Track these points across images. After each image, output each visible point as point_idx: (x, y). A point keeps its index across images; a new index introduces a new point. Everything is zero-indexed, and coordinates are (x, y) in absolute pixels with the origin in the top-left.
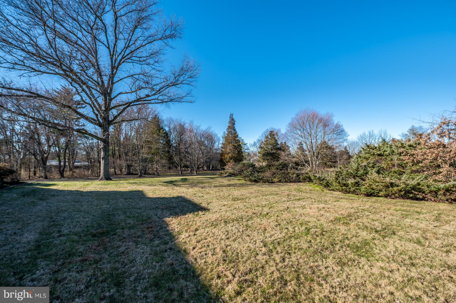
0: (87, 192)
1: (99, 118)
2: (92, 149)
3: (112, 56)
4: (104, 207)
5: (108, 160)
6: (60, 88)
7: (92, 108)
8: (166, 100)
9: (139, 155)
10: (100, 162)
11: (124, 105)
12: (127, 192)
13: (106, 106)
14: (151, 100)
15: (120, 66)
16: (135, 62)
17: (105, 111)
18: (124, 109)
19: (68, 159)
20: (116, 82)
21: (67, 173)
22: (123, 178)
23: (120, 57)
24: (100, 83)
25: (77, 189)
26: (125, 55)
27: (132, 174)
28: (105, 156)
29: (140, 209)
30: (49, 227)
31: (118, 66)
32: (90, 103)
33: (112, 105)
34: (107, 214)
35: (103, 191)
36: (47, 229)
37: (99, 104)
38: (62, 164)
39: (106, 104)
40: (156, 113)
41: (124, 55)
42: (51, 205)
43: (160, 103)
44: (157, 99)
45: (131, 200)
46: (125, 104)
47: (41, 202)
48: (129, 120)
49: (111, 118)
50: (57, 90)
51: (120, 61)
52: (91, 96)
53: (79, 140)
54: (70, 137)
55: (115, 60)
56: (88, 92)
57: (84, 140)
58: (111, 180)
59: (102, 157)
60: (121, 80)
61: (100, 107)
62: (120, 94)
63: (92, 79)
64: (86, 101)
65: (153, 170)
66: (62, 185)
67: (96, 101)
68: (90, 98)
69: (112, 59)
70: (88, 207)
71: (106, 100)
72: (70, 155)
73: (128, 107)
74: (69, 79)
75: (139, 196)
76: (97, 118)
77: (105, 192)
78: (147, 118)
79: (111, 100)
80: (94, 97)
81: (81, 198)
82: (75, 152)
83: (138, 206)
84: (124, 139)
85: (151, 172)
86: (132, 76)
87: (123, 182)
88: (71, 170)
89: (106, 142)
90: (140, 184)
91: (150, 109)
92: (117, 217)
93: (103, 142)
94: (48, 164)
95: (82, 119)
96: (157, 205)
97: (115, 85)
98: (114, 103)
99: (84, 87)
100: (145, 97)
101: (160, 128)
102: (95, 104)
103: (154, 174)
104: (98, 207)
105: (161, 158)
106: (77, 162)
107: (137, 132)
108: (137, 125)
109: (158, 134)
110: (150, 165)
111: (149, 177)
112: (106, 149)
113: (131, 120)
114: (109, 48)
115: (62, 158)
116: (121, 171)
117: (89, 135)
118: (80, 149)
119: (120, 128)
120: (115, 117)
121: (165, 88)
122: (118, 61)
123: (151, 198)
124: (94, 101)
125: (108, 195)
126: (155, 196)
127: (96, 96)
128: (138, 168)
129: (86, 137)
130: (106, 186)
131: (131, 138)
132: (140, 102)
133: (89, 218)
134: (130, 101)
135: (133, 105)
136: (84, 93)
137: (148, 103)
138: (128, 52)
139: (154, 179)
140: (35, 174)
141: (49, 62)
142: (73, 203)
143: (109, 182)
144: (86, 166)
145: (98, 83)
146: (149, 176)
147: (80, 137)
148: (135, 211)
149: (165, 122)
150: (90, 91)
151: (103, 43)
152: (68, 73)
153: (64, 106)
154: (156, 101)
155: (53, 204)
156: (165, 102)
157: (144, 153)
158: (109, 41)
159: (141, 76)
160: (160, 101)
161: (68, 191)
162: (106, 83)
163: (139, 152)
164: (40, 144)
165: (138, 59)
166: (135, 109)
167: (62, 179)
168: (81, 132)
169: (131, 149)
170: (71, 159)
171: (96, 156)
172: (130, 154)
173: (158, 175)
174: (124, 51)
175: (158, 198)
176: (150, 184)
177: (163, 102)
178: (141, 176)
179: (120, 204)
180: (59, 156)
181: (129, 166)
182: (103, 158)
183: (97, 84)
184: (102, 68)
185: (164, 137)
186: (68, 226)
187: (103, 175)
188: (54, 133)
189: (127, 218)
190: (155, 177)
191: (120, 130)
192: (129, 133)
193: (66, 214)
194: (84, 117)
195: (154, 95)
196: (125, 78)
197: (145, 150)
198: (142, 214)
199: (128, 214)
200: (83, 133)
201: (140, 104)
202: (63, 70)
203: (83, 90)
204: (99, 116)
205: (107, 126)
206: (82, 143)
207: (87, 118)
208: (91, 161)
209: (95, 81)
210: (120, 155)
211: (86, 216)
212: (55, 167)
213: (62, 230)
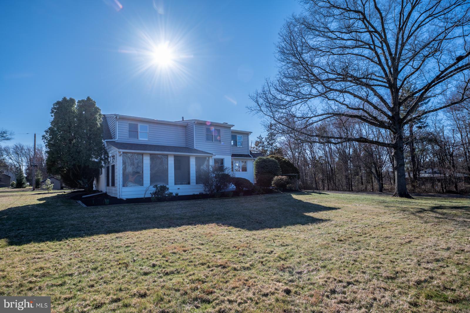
5: (403, 170)
28: (397, 165)
93: (393, 148)
112: (398, 157)
187: (397, 189)
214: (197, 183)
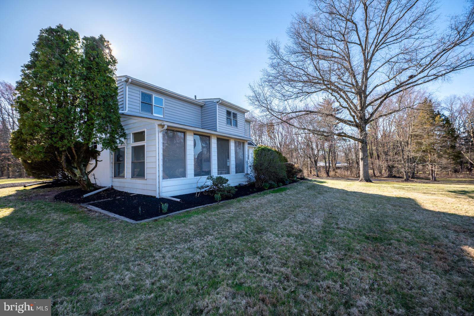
0: (351, 192)
1: (356, 119)
2: (350, 150)
3: (364, 51)
4: (371, 211)
5: (367, 160)
6: (322, 101)
7: (349, 111)
8: (444, 72)
9: (403, 154)
10: (358, 163)
11: (380, 98)
12: (393, 198)
13: (361, 105)
14: (417, 81)
15: (374, 57)
16: (391, 43)
17: (361, 110)
18: (381, 102)
19: (332, 161)
20: (370, 76)
21: (332, 173)
22: (384, 180)
23: (373, 46)
24: (354, 84)
25: (342, 188)
26: (379, 41)
27: (395, 177)
28: (364, 156)
29: (417, 222)
30: (329, 218)
31: (371, 58)
32: (347, 106)
33: (367, 103)
34: (376, 218)
35: (366, 193)
36: (328, 219)
37: (354, 105)
38: (327, 165)
39: (361, 103)
40: (427, 95)
41: (377, 42)
42: (326, 199)
43: (432, 80)
44: (427, 76)
45: (401, 209)
46: (382, 97)
47: (319, 196)
48: (388, 114)
49: (367, 116)
50: (321, 104)
51: (373, 51)
52: (347, 100)
53: (338, 143)
54: (332, 142)
55: (368, 54)
56: (345, 97)
57: (343, 142)
58: (371, 181)
59: (360, 157)
60: (375, 71)
61: (356, 108)
62: (375, 87)
63: (348, 83)
64: (344, 105)
65: (424, 172)
66: (331, 183)
67: (352, 102)
68: (347, 102)
69: (364, 54)
70: (355, 207)
71: (361, 99)
72: (332, 157)
73: (385, 99)
74: (330, 91)
75: (411, 205)
76: (354, 119)
77: (368, 195)
78: (413, 106)
79: (366, 97)
80: (350, 99)
81: (347, 197)
82: (336, 154)
83: (414, 218)
84: (382, 137)
85: (422, 176)
86: (388, 61)
87: (385, 185)
88: (334, 170)
89: (364, 143)
90: (409, 189)
91: (416, 93)
92: (388, 225)
93: (361, 142)
94: (318, 165)
95: (341, 123)
96: (444, 223)
97: (369, 80)
98: (369, 99)
99: (342, 93)
100: (409, 80)
101: (434, 115)
102: (352, 106)
103: (428, 179)
104: (365, 209)
105: (440, 156)
106: (338, 163)
107: (399, 125)
108: (397, 118)
109: (432, 123)
110: (420, 167)
111: (419, 182)
112: (364, 149)
113: (391, 113)
114: (361, 45)
115: (327, 160)
116: (380, 173)
117: (348, 137)
118: (340, 151)
119: (376, 125)
120: (372, 115)
121: (439, 57)
122: (371, 52)
123: (430, 211)
124: (350, 104)
125: (372, 198)
126: (437, 210)
127: (351, 98)
128: (403, 170)
129: (344, 140)
130: (368, 188)
131: (391, 134)
132: (401, 89)
133: (358, 218)
134: (388, 91)
135: (392, 95)
136: (341, 98)
137: (413, 86)
138: (381, 36)
139: (429, 185)
140: (311, 173)
141: (315, 83)
142: (342, 201)
143: (369, 184)
144: (345, 167)
145: (353, 85)
146: (418, 180)
147: (339, 140)
148: (410, 224)
149: (443, 105)
150: (346, 95)
151: (355, 43)
152: (329, 86)
153: (327, 115)
154: (426, 79)
155: (327, 198)
156: (441, 76)
157: (411, 151)
158: (361, 37)
159: (401, 56)
160: (432, 77)
161: (335, 188)
162: (360, 81)
163: (403, 151)
164: (312, 149)
165: (395, 38)
166: (394, 99)
167: (328, 178)
168: (341, 136)
169: (392, 147)
170: (334, 161)
171: (354, 157)
172: (391, 153)
173: (435, 180)
174: (377, 38)
175: (444, 213)
176: (425, 191)
177: (436, 77)
178: (407, 180)
179: (389, 211)
180: (325, 159)
181: (390, 168)
182: (362, 159)
183: (351, 86)
184: (355, 68)
185: (444, 126)
186: (343, 221)
187: (363, 176)
188: (321, 139)
189: (401, 230)
190: (429, 183)
191: (377, 127)
192: (388, 129)
193: (338, 210)
194: (343, 121)
195: (422, 71)
196: (380, 67)
197: (412, 147)
198: (421, 230)
199: (401, 224)
200: (342, 135)
201: (402, 91)
202: (325, 85)
203: (341, 96)
204: (356, 117)
205: (364, 126)
206: (341, 145)
207: (345, 122)
208: (349, 162)
209: (350, 84)
210: (378, 155)
211: (356, 216)
212: (323, 167)
213: (339, 223)
214: (237, 172)
